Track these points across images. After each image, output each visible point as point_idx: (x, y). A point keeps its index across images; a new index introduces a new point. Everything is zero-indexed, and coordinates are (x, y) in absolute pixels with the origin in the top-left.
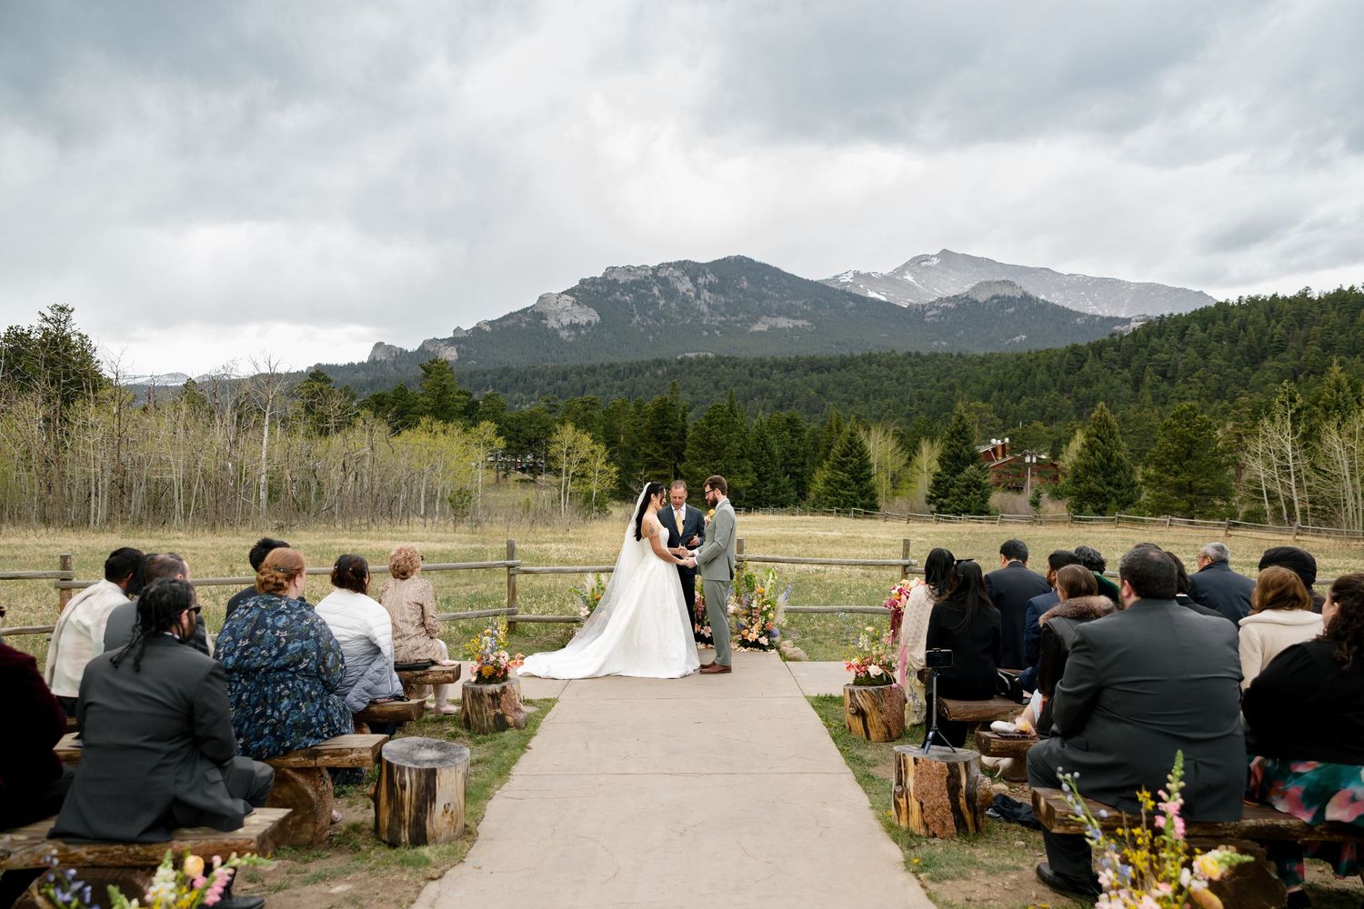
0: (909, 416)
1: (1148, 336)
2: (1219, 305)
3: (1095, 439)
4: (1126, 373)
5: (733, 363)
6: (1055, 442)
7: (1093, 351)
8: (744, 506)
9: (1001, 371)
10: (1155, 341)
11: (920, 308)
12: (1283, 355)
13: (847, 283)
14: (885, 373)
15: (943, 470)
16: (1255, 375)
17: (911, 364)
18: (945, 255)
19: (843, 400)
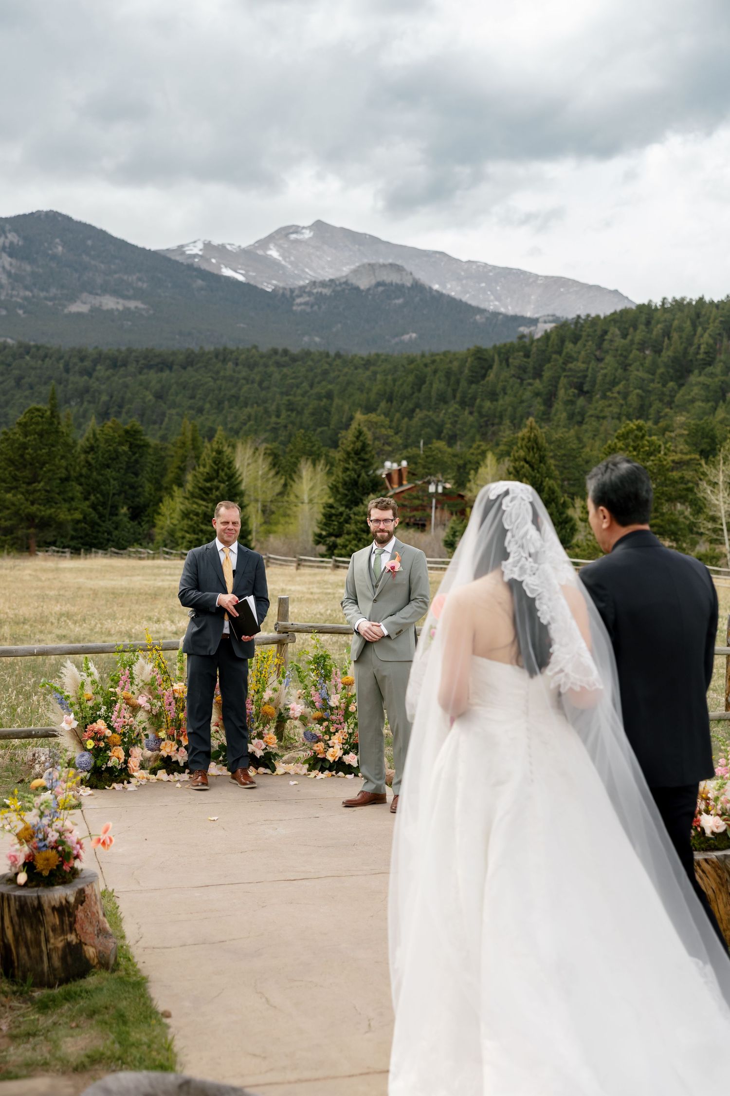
0: (274, 430)
1: (563, 341)
2: (641, 307)
3: (522, 463)
4: (537, 384)
5: (42, 353)
6: (459, 467)
7: (499, 356)
8: (68, 547)
9: (390, 377)
10: (569, 346)
11: (288, 293)
12: (709, 369)
13: (195, 256)
14: (244, 374)
15: (336, 500)
16: (681, 392)
17: (278, 364)
18: (319, 226)
19: (191, 408)
